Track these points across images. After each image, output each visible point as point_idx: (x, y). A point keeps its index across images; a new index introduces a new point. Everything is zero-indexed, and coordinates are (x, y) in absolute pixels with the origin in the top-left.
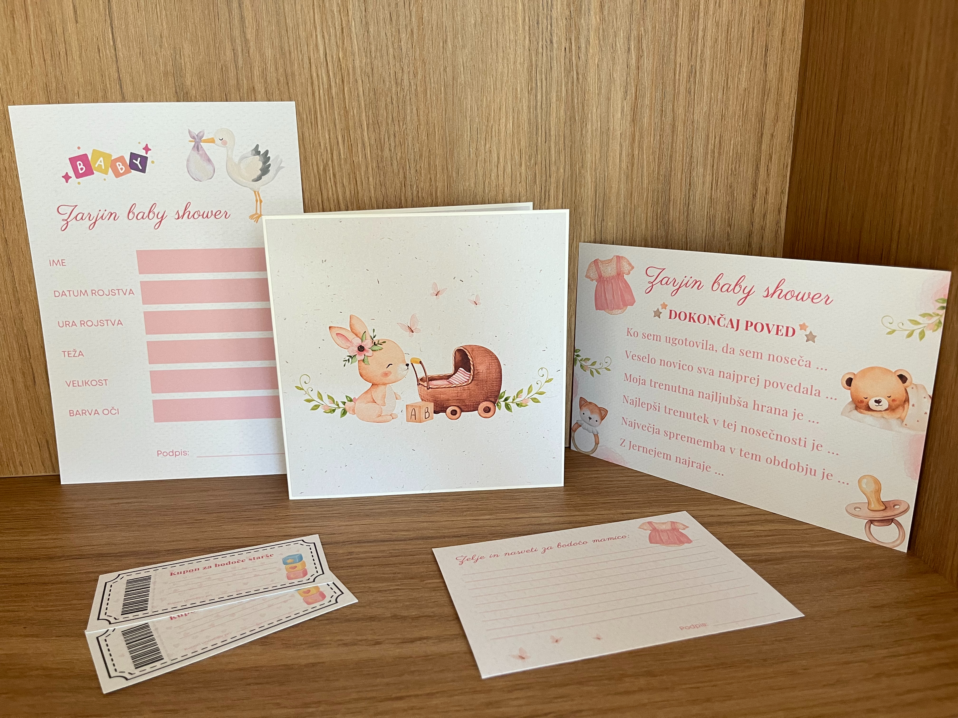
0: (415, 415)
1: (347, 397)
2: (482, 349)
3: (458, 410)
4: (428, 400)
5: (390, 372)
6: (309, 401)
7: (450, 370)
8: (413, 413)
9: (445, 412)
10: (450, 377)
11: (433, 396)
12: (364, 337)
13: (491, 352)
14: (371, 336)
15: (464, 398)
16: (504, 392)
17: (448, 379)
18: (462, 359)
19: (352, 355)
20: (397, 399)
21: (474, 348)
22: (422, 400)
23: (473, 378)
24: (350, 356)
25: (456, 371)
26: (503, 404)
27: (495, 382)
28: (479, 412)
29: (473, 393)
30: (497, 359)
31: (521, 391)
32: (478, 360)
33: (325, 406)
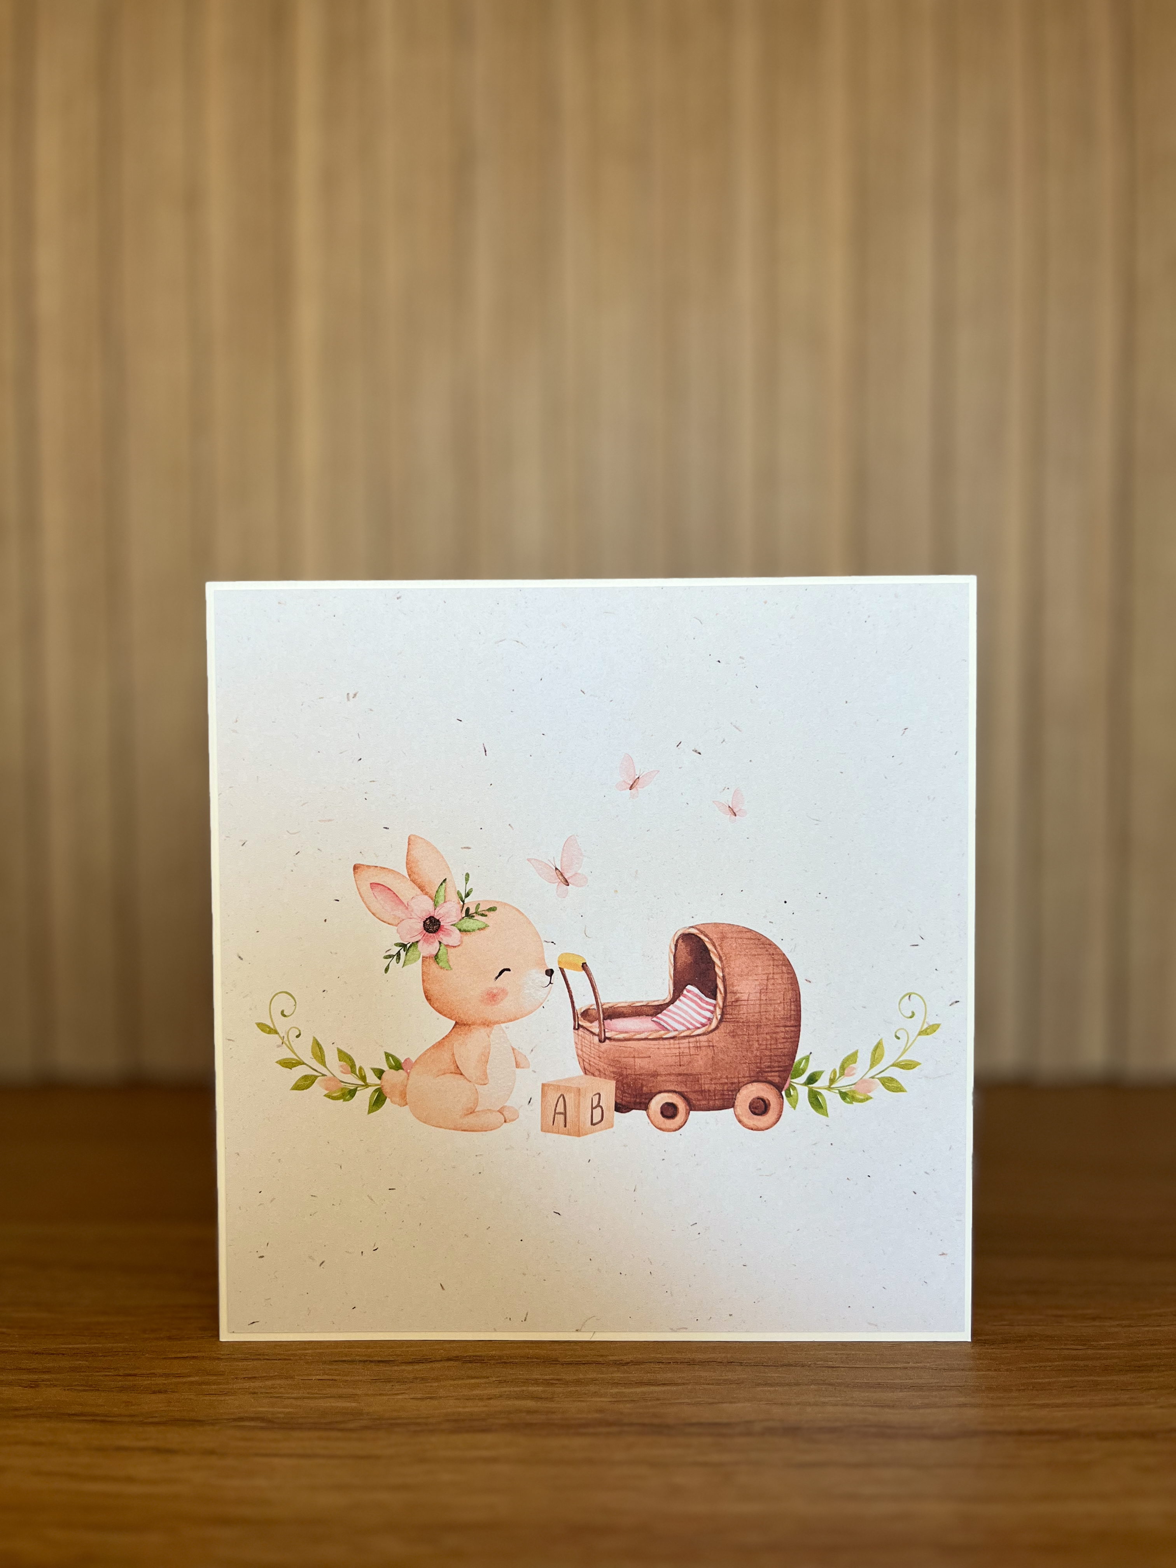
0: (565, 1114)
1: (388, 1055)
2: (749, 935)
3: (681, 1105)
4: (601, 1074)
5: (504, 992)
6: (288, 1064)
7: (662, 991)
8: (560, 1109)
9: (646, 1108)
10: (660, 1009)
11: (614, 1062)
12: (442, 893)
13: (771, 944)
14: (459, 893)
15: (697, 1071)
16: (807, 1059)
17: (655, 1014)
18: (695, 962)
19: (407, 941)
20: (518, 1066)
21: (726, 932)
22: (586, 1071)
23: (723, 1014)
24: (404, 946)
25: (678, 991)
26: (802, 1092)
27: (783, 1029)
28: (739, 1111)
29: (721, 1056)
30: (787, 964)
31: (852, 1058)
32: (737, 965)
33: (330, 1079)
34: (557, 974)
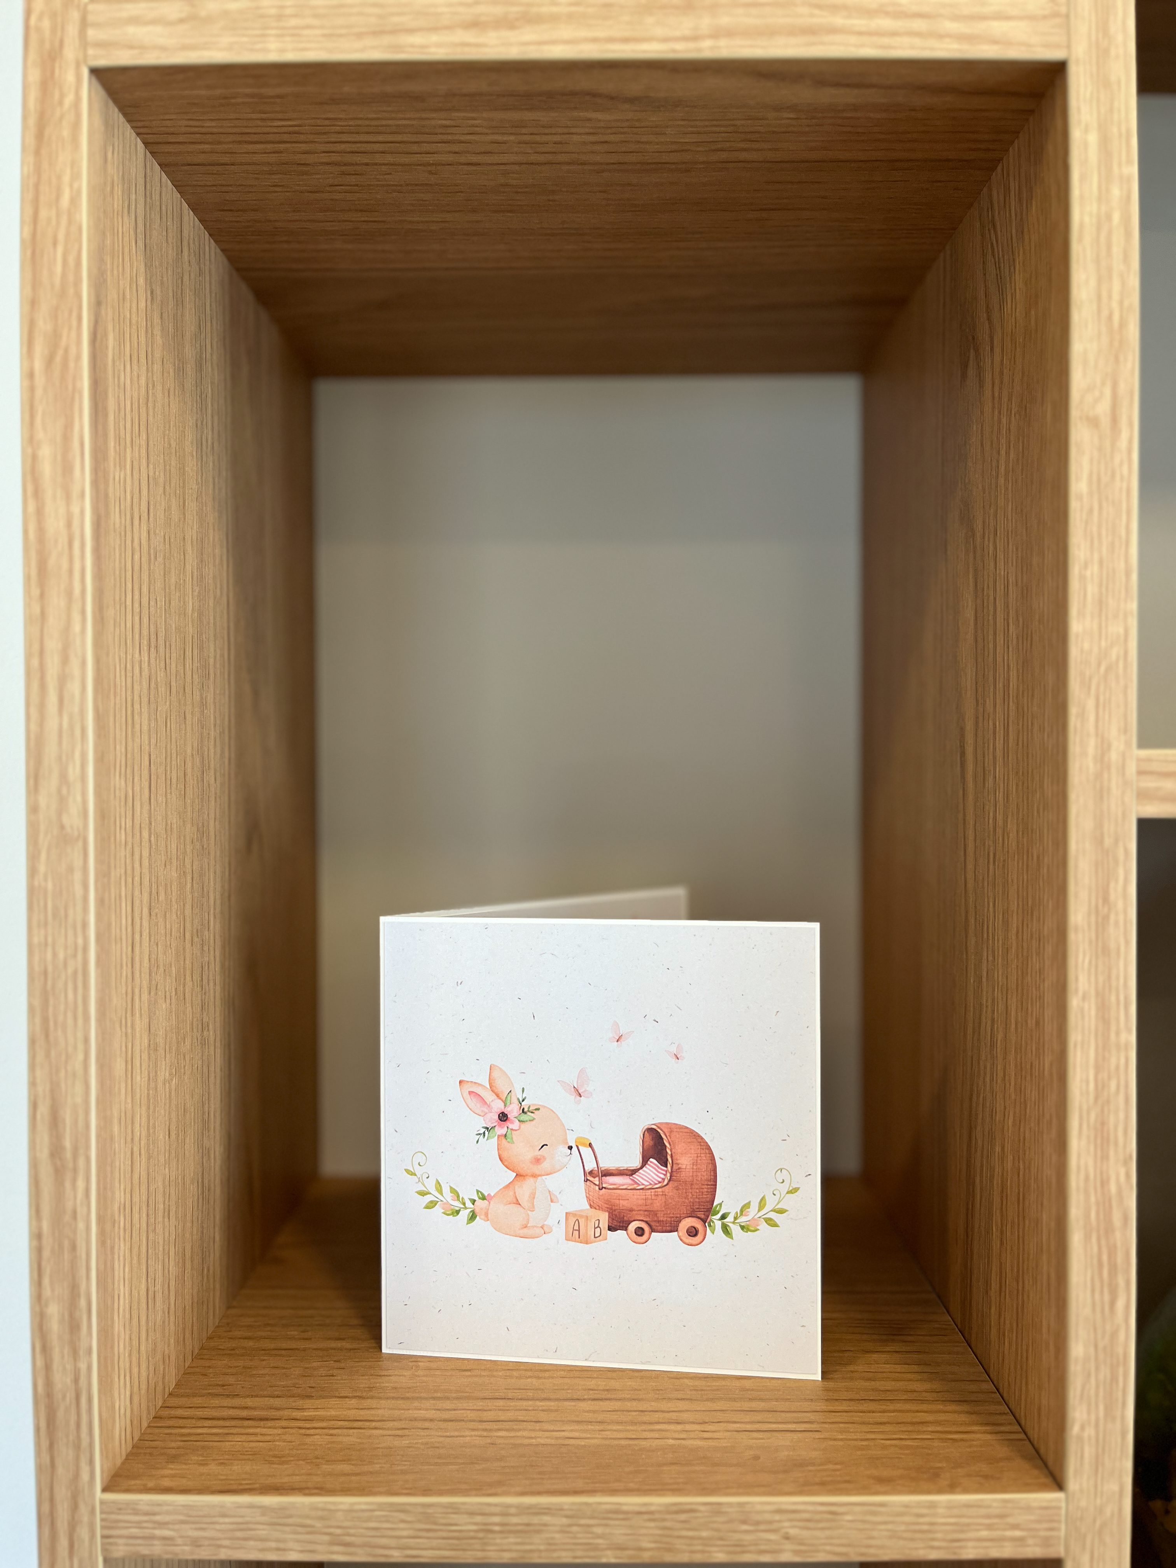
0: (579, 1231)
1: (478, 1191)
2: (686, 1130)
3: (647, 1229)
4: (600, 1208)
5: (544, 1158)
6: (423, 1194)
7: (635, 1161)
8: (576, 1227)
9: (626, 1230)
10: (634, 1172)
11: (608, 1202)
12: (509, 1099)
13: (699, 1136)
14: (518, 1099)
15: (655, 1208)
16: (720, 1204)
17: (632, 1175)
18: (655, 1145)
19: (489, 1126)
20: (552, 1201)
21: (674, 1128)
22: (591, 1207)
23: (671, 1176)
24: (487, 1128)
25: (645, 1162)
26: (718, 1224)
27: (706, 1186)
28: (680, 1234)
29: (670, 1201)
30: (709, 1148)
31: (747, 1206)
32: (680, 1148)
33: (445, 1204)
34: (575, 1148)
